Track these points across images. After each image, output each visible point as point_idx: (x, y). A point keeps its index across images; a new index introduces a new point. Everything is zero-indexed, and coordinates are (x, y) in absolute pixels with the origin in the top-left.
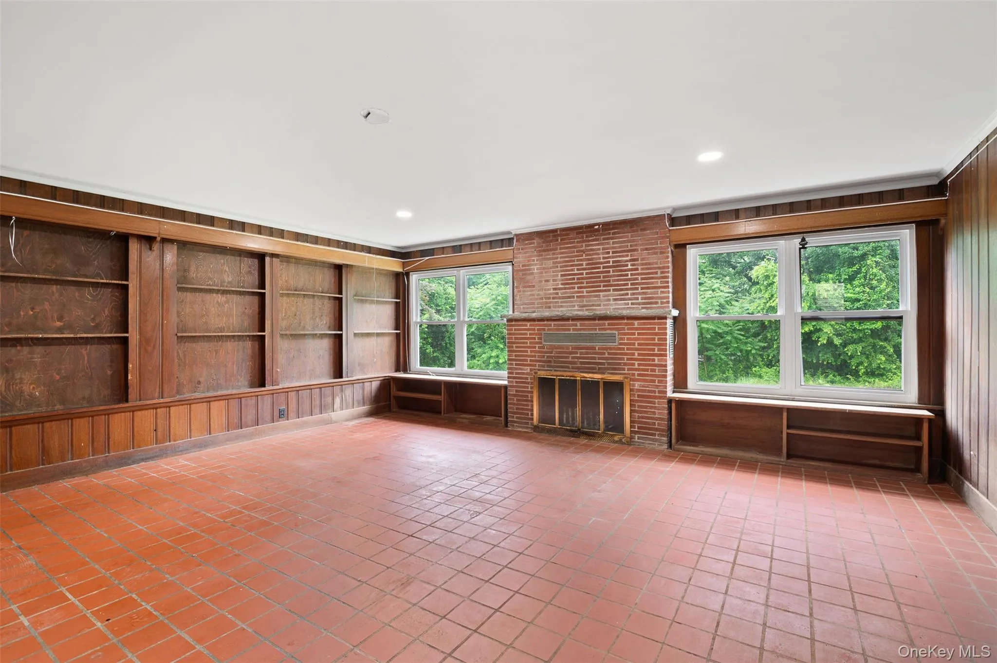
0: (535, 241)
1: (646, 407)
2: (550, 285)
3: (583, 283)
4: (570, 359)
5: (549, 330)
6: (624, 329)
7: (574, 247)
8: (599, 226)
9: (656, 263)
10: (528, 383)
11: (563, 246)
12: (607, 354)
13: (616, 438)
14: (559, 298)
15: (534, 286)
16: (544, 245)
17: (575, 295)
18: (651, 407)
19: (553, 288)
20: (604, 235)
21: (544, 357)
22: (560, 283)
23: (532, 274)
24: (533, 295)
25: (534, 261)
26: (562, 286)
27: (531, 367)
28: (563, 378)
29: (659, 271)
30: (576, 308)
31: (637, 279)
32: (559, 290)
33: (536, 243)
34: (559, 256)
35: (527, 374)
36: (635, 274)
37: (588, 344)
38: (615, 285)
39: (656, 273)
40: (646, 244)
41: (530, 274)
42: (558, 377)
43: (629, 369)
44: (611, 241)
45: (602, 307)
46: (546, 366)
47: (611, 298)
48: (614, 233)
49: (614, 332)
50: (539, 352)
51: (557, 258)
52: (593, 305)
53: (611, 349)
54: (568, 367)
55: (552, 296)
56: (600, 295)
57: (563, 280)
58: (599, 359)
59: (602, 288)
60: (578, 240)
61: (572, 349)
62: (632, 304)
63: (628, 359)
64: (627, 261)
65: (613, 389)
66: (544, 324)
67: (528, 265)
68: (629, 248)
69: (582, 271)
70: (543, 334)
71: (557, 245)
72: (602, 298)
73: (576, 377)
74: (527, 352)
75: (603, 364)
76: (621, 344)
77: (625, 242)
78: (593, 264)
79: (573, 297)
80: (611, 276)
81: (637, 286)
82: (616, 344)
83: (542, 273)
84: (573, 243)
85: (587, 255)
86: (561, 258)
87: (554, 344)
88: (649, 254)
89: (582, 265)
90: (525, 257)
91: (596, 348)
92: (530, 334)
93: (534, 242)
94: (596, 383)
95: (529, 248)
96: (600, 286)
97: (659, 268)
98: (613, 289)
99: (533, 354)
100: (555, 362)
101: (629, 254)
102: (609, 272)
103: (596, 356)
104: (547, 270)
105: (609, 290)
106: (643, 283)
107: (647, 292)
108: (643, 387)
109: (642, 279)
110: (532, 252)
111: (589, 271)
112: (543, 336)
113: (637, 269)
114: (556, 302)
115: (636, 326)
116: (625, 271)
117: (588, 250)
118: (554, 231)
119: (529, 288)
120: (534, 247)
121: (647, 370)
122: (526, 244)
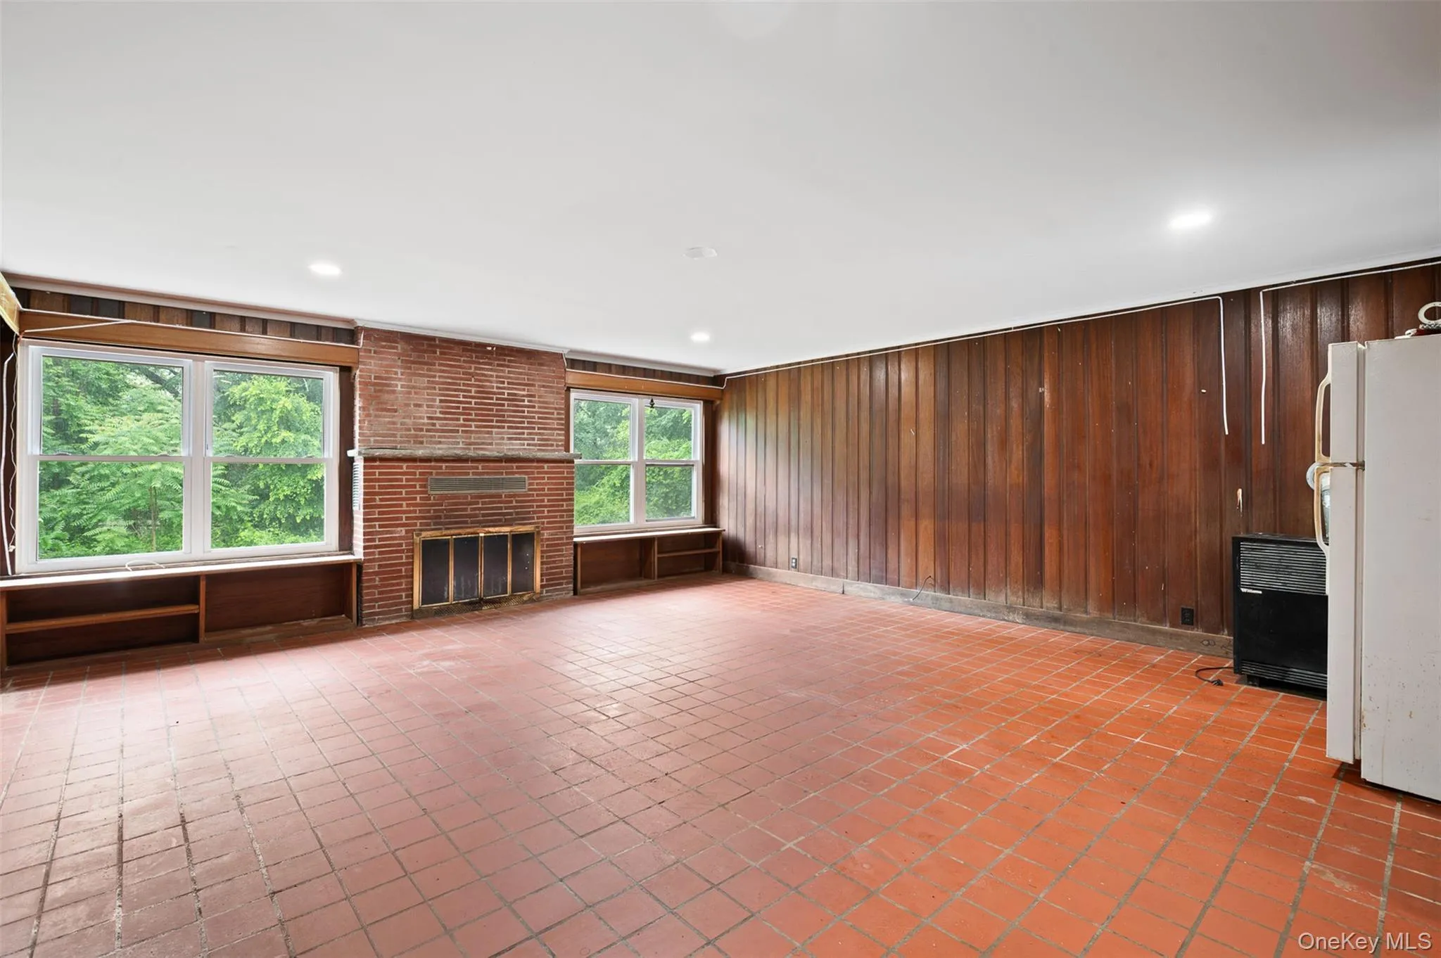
0: (399, 346)
1: (554, 556)
2: (424, 412)
3: (471, 414)
4: (469, 512)
5: (437, 474)
6: (533, 473)
7: (460, 367)
8: (493, 348)
9: (553, 403)
10: (402, 551)
11: (445, 362)
12: (514, 502)
13: (525, 598)
14: (437, 431)
15: (396, 411)
16: (413, 354)
17: (461, 429)
18: (559, 556)
19: (427, 417)
20: (499, 360)
21: (429, 511)
22: (438, 410)
23: (394, 392)
24: (394, 423)
25: (396, 373)
26: (441, 416)
27: (407, 528)
28: (460, 537)
29: (556, 412)
30: (461, 445)
31: (534, 417)
32: (437, 420)
33: (399, 348)
34: (438, 374)
35: (400, 538)
36: (532, 412)
37: (493, 491)
38: (510, 422)
39: (553, 414)
40: (544, 381)
41: (388, 392)
42: (454, 537)
43: (538, 518)
44: (507, 369)
45: (494, 446)
46: (432, 524)
47: (506, 436)
48: (509, 361)
49: (524, 476)
50: (421, 505)
51: (435, 377)
52: (483, 444)
53: (519, 496)
54: (466, 522)
55: (425, 428)
56: (492, 431)
57: (442, 407)
58: (506, 508)
59: (494, 424)
60: (466, 359)
61: (471, 498)
62: (528, 445)
63: (537, 506)
64: (524, 396)
65: (522, 541)
66: (430, 466)
67: (386, 379)
68: (526, 382)
69: (471, 400)
70: (429, 481)
71: (435, 358)
72: (494, 435)
73: (478, 533)
74: (401, 506)
75: (510, 514)
76: (530, 490)
77: (521, 373)
78: (484, 393)
79: (458, 431)
80: (506, 411)
81: (534, 426)
82: (526, 490)
83: (409, 393)
84: (459, 361)
85: (476, 380)
86: (440, 377)
87: (446, 492)
88: (546, 392)
89: (470, 391)
90: (381, 366)
91: (502, 496)
92: (407, 480)
93: (397, 347)
94: (503, 538)
95: (390, 353)
96: (492, 421)
97: (556, 409)
98: (508, 426)
99: (412, 508)
100: (446, 517)
101: (526, 388)
102: (503, 405)
103: (502, 505)
104: (418, 390)
105: (504, 427)
106: (540, 423)
107: (543, 433)
108: (552, 535)
109: (539, 418)
110: (394, 360)
111: (479, 401)
112: (429, 483)
113: (534, 407)
114: (431, 437)
115: (546, 470)
116: (522, 406)
117: (478, 375)
118: (431, 339)
119: (387, 412)
120: (399, 355)
121: (556, 517)
122: (383, 347)
